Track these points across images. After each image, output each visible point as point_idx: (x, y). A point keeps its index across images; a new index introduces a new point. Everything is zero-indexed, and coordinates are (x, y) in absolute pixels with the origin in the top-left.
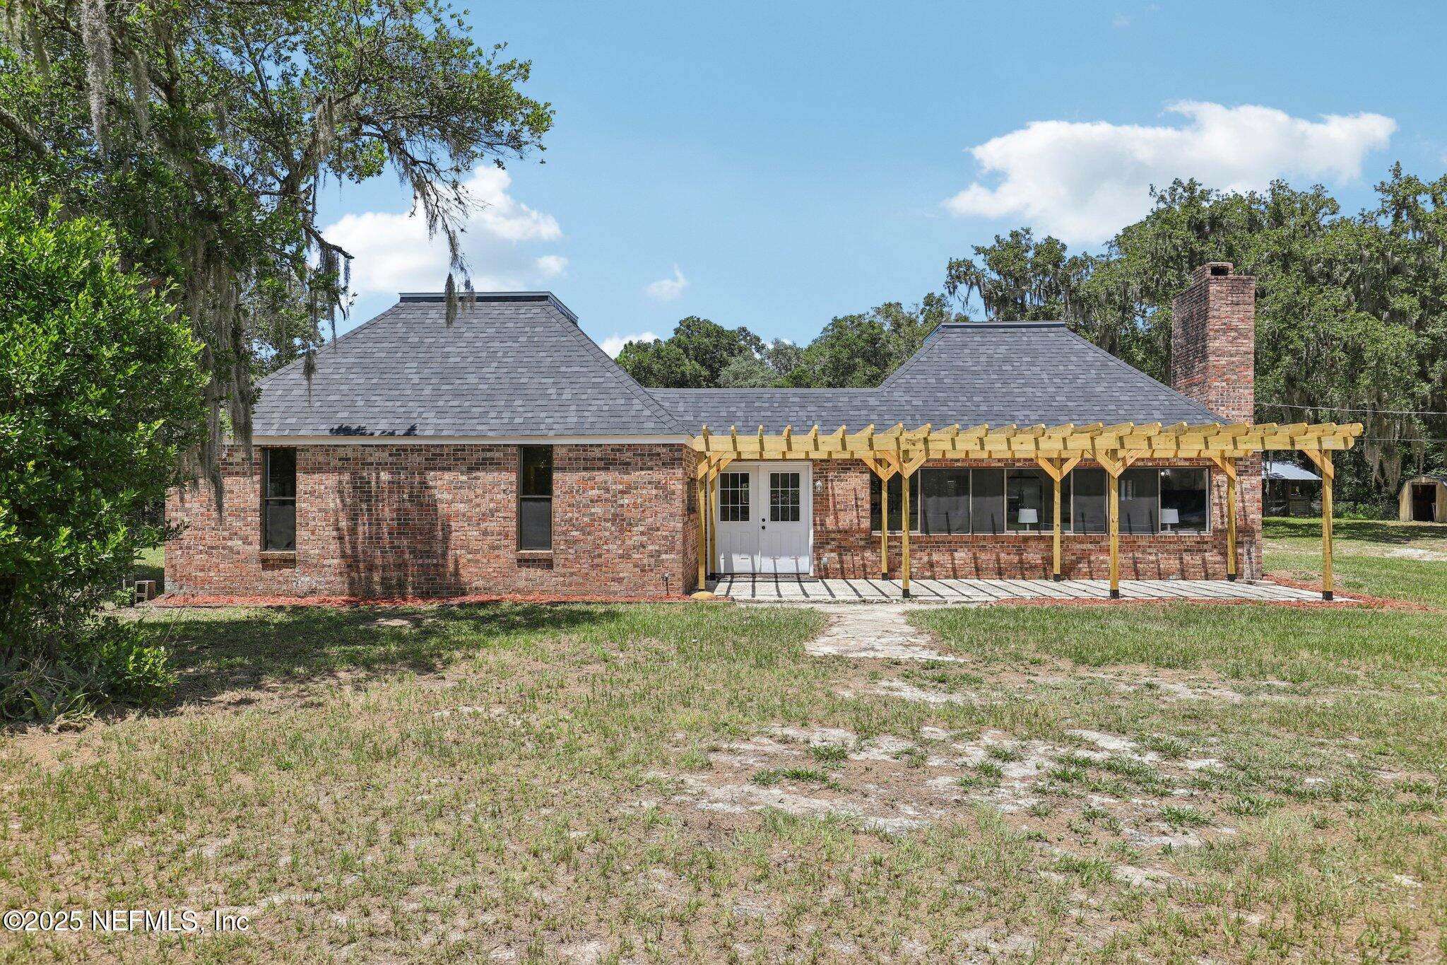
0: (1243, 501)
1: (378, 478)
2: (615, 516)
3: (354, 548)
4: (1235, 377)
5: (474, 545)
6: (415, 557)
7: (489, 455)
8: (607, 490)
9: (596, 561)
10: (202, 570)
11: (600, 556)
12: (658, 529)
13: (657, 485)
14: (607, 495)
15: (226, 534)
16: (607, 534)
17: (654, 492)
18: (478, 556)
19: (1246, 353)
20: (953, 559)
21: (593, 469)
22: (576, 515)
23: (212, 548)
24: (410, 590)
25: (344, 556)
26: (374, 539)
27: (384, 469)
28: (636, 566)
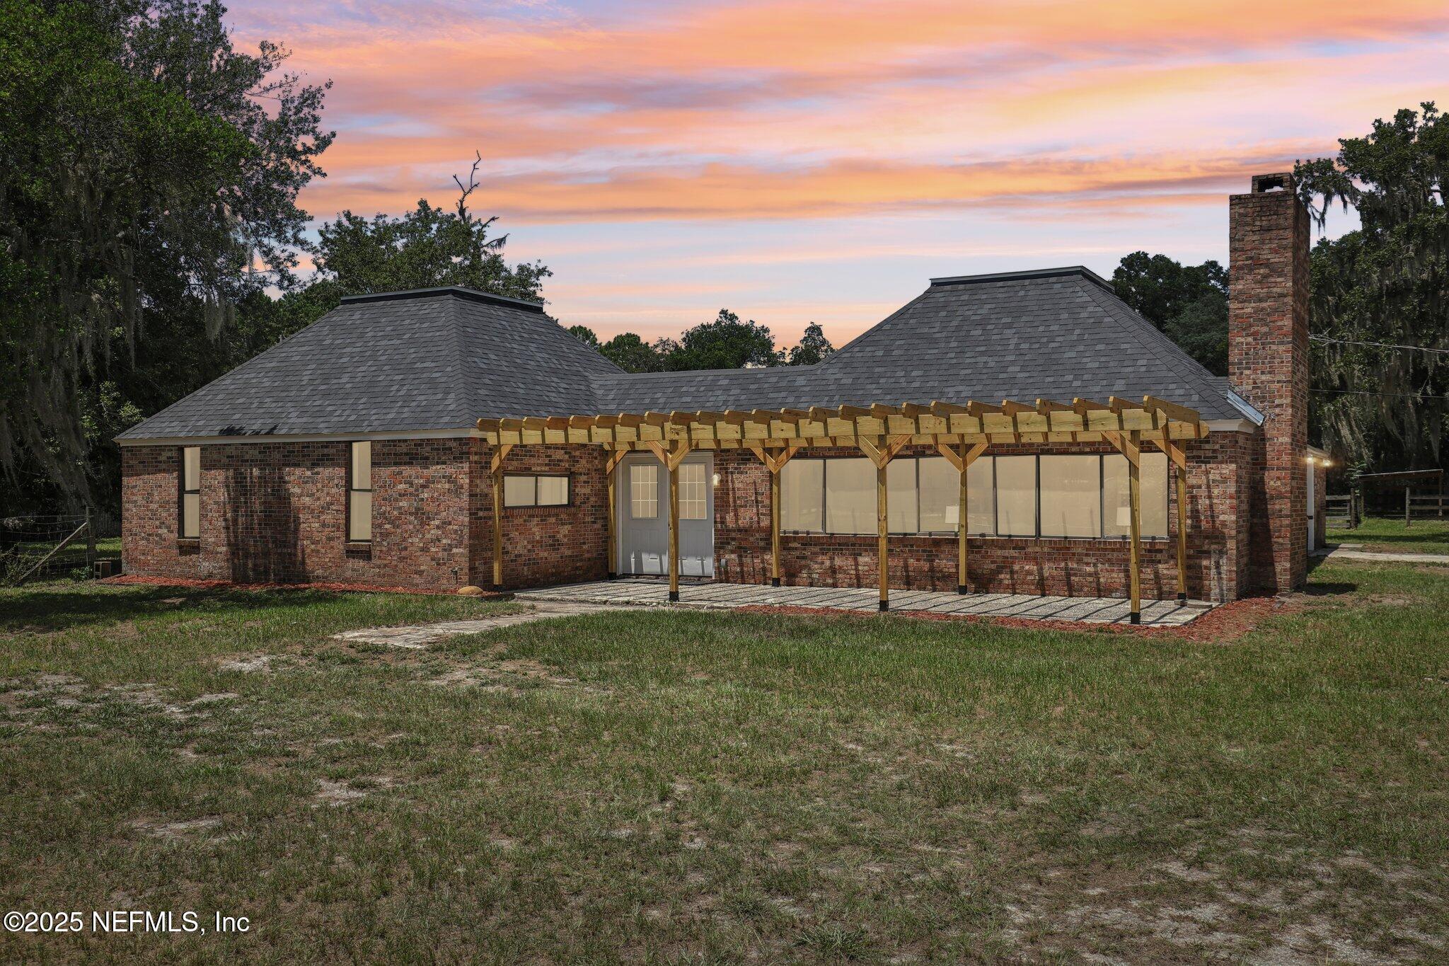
0: (1210, 497)
1: (251, 473)
2: (417, 509)
3: (236, 537)
4: (1265, 329)
5: (316, 536)
6: (276, 547)
7: (326, 451)
8: (411, 484)
9: (404, 553)
10: (144, 554)
11: (406, 548)
12: (450, 523)
13: (449, 479)
14: (412, 490)
15: (157, 523)
16: (411, 527)
17: (447, 486)
18: (319, 547)
19: (1282, 295)
20: (857, 564)
21: (401, 464)
22: (388, 509)
23: (149, 535)
24: (272, 576)
25: (229, 545)
26: (249, 528)
27: (255, 466)
28: (433, 559)
